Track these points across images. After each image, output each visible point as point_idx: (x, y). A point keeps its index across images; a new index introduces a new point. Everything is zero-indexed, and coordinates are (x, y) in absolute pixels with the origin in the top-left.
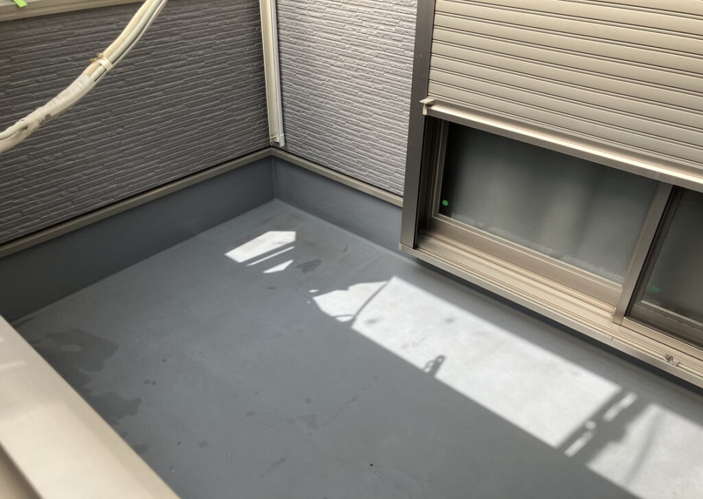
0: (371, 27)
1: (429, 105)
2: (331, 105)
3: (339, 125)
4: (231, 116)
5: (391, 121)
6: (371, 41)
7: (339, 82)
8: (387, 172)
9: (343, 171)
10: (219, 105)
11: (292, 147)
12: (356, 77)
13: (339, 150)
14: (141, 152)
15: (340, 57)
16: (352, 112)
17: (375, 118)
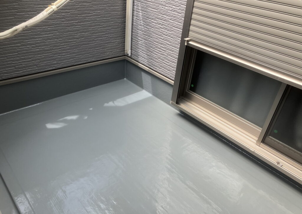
0: (170, 7)
1: (188, 41)
2: (150, 39)
3: (153, 48)
4: (109, 40)
5: (174, 48)
6: (169, 13)
7: (155, 30)
8: (170, 70)
9: (152, 68)
10: (105, 35)
11: (133, 56)
12: (161, 28)
13: (152, 59)
14: (68, 50)
15: (156, 19)
16: (159, 43)
17: (167, 46)
